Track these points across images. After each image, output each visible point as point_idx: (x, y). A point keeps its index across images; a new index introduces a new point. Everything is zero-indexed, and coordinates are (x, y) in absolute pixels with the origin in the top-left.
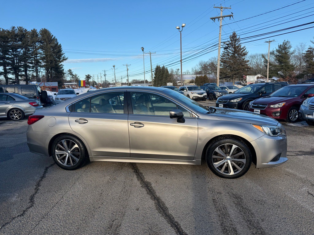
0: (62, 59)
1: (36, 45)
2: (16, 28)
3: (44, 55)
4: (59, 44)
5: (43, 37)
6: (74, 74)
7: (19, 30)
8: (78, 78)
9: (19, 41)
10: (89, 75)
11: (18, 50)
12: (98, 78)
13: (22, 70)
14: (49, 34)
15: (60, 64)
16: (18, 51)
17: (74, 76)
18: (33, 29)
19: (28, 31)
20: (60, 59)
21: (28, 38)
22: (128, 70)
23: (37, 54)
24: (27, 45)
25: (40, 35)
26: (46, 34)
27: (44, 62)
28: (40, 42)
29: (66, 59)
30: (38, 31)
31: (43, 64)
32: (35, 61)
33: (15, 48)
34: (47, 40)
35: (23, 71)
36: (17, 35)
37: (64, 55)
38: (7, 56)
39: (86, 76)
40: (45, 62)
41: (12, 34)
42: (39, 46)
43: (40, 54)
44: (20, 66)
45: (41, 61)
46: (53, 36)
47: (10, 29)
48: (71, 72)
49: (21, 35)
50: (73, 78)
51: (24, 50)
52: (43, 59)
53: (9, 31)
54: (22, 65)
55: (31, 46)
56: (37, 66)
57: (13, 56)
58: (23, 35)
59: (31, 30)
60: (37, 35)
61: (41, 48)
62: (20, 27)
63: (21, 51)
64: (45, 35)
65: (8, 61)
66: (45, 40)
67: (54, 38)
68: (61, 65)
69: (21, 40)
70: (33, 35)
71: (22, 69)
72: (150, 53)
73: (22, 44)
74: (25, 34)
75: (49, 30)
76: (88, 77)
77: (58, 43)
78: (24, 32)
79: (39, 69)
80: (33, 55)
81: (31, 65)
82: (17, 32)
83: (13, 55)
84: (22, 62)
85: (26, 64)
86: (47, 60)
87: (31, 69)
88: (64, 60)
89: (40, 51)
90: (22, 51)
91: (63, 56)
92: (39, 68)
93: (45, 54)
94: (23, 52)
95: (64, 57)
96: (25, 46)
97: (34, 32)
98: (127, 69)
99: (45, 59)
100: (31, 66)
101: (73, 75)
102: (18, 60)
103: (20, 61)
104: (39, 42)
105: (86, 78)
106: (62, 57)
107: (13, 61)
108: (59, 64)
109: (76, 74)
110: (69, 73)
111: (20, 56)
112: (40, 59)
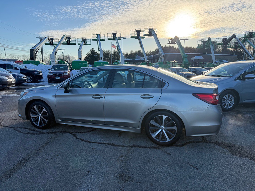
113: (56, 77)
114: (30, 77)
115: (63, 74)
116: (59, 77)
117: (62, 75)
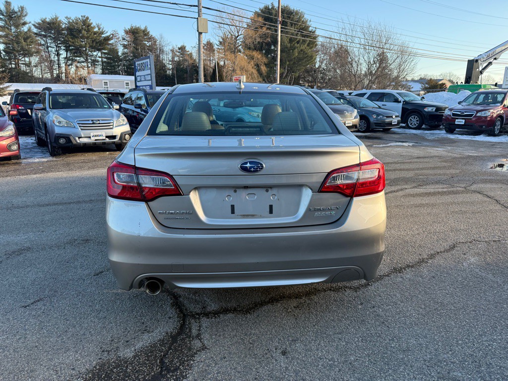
113: (457, 120)
114: (417, 118)
115: (476, 114)
116: (464, 121)
117: (471, 115)
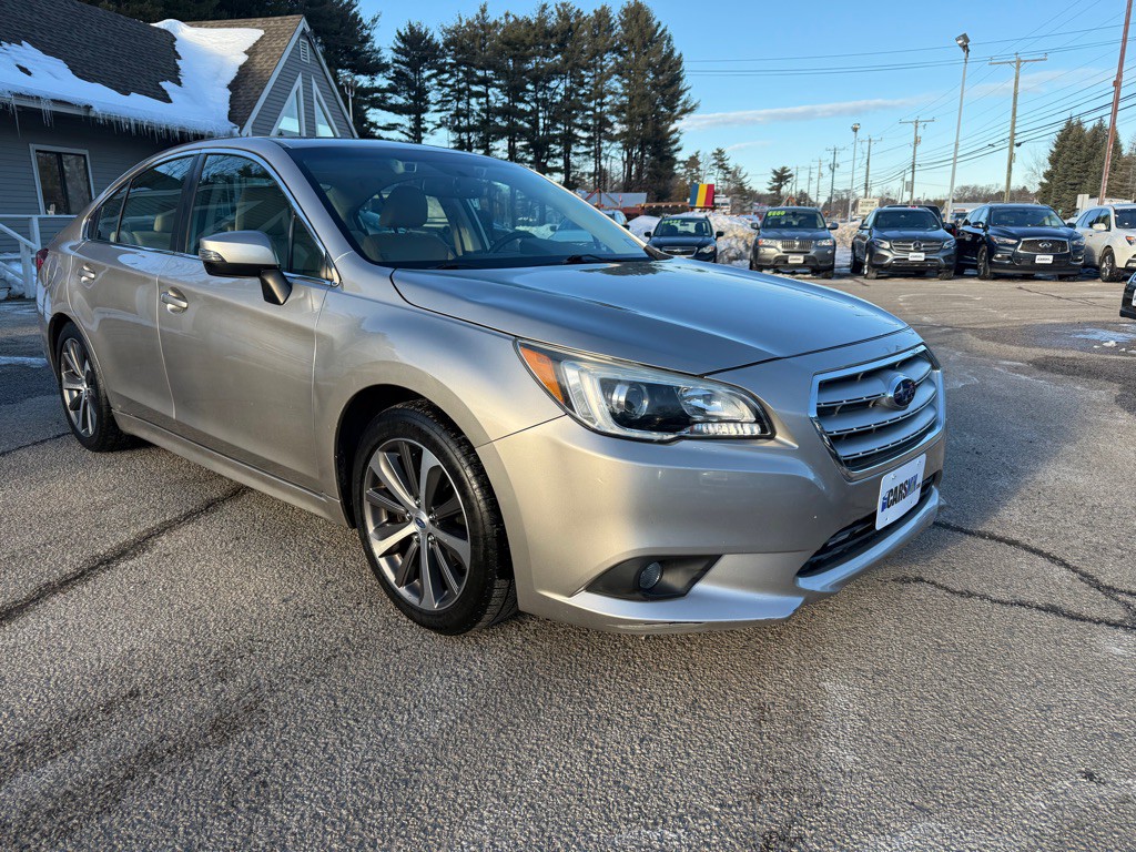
0: (679, 109)
1: (604, 63)
2: (550, 9)
3: (624, 98)
4: (676, 54)
5: (626, 32)
6: (731, 165)
7: (560, 15)
8: (745, 180)
9: (556, 53)
10: (784, 170)
11: (553, 84)
12: (810, 179)
13: (558, 151)
14: (648, 19)
15: (672, 127)
16: (550, 89)
17: (729, 173)
18: (599, 9)
19: (585, 14)
20: (672, 109)
21: (581, 39)
22: (917, 141)
23: (603, 96)
24: (577, 65)
25: (619, 28)
26: (637, 21)
27: (621, 123)
28: (618, 50)
29: (692, 110)
30: (616, 14)
31: (618, 128)
32: (595, 120)
33: (542, 78)
34: (637, 41)
35: (559, 155)
36: (549, 34)
37: (687, 93)
38: (521, 106)
39: (775, 172)
40: (624, 123)
41: (537, 30)
42: (612, 68)
43: (612, 93)
44: (553, 139)
45: (612, 119)
46: (659, 25)
47: (534, 12)
48: (722, 160)
49: (564, 33)
50: (728, 180)
51: (568, 81)
52: (618, 111)
53: (529, 23)
54: (556, 136)
55: (587, 68)
56: (600, 138)
57: (534, 104)
58: (570, 30)
59: (595, 11)
60: (610, 28)
61: (619, 70)
62: (564, 5)
63: (559, 86)
64: (633, 23)
65: (521, 122)
66: (632, 42)
67: (663, 32)
68: (675, 131)
69: (561, 47)
70: (599, 26)
71: (559, 149)
72: (1019, 61)
73: (561, 62)
74: (574, 28)
75: (649, 6)
76: (782, 177)
77: (672, 52)
78: (573, 20)
79: (607, 148)
80: (589, 100)
81: (585, 135)
82: (552, 21)
83: (536, 100)
84: (559, 126)
85: (570, 131)
86: (630, 115)
87: (582, 149)
88: (685, 111)
89: (615, 83)
90: (562, 86)
91: (683, 98)
92: (606, 144)
93: (626, 94)
94: (566, 89)
95: (685, 102)
96: (572, 69)
97: (602, 15)
98: (916, 138)
99: (624, 112)
100: (583, 139)
101: (727, 169)
102: (549, 118)
103: (554, 120)
104: (615, 50)
105: (775, 180)
106: (680, 102)
107: (535, 124)
108: (668, 127)
109: (737, 168)
110: (715, 161)
111: (556, 103)
112: (611, 113)
